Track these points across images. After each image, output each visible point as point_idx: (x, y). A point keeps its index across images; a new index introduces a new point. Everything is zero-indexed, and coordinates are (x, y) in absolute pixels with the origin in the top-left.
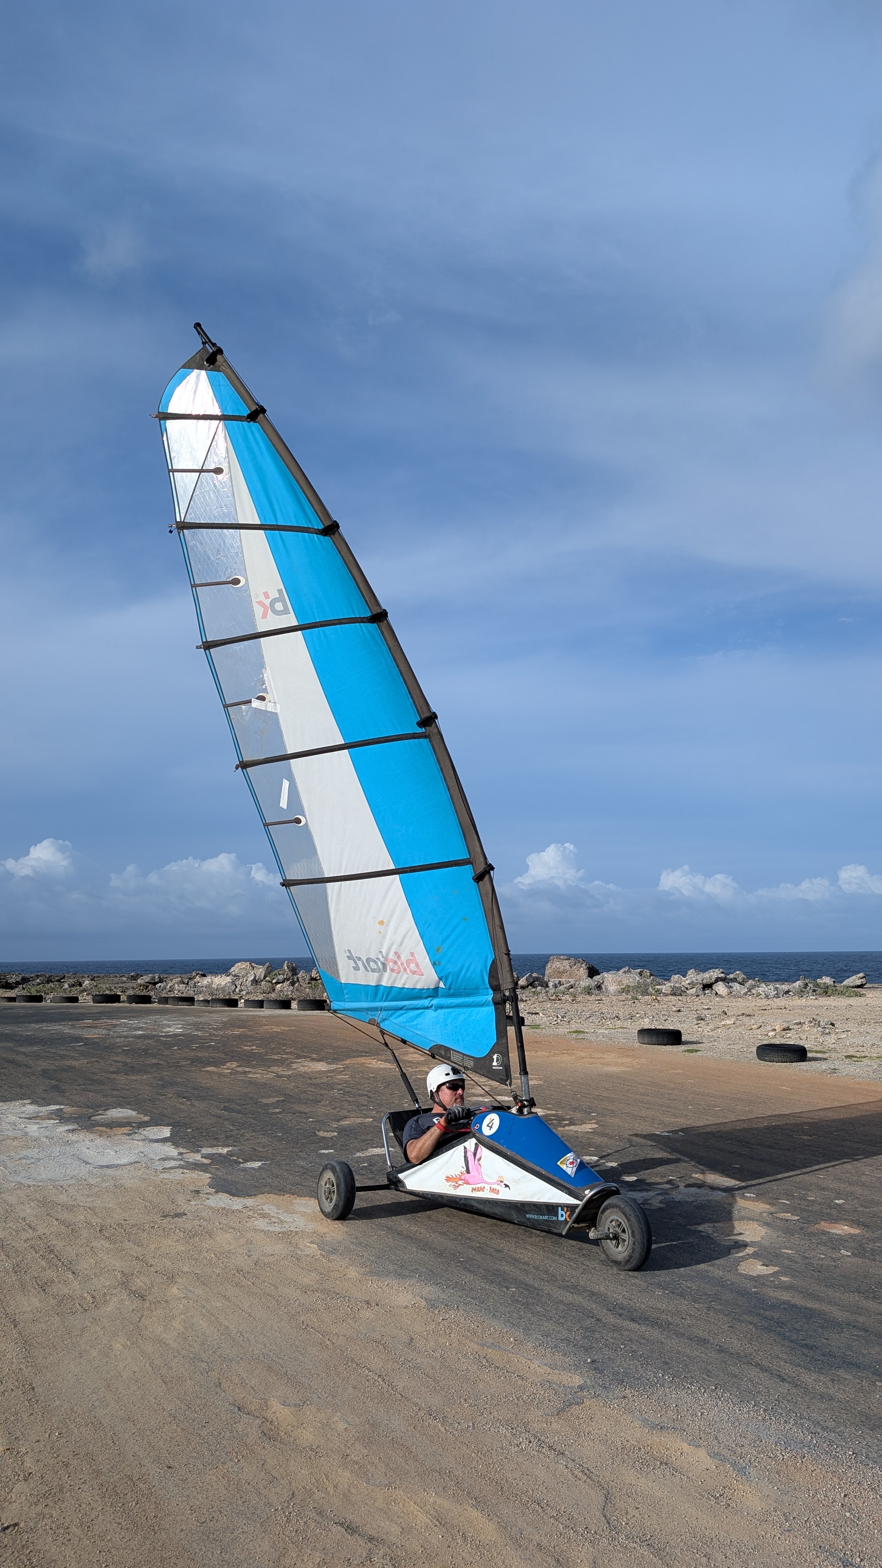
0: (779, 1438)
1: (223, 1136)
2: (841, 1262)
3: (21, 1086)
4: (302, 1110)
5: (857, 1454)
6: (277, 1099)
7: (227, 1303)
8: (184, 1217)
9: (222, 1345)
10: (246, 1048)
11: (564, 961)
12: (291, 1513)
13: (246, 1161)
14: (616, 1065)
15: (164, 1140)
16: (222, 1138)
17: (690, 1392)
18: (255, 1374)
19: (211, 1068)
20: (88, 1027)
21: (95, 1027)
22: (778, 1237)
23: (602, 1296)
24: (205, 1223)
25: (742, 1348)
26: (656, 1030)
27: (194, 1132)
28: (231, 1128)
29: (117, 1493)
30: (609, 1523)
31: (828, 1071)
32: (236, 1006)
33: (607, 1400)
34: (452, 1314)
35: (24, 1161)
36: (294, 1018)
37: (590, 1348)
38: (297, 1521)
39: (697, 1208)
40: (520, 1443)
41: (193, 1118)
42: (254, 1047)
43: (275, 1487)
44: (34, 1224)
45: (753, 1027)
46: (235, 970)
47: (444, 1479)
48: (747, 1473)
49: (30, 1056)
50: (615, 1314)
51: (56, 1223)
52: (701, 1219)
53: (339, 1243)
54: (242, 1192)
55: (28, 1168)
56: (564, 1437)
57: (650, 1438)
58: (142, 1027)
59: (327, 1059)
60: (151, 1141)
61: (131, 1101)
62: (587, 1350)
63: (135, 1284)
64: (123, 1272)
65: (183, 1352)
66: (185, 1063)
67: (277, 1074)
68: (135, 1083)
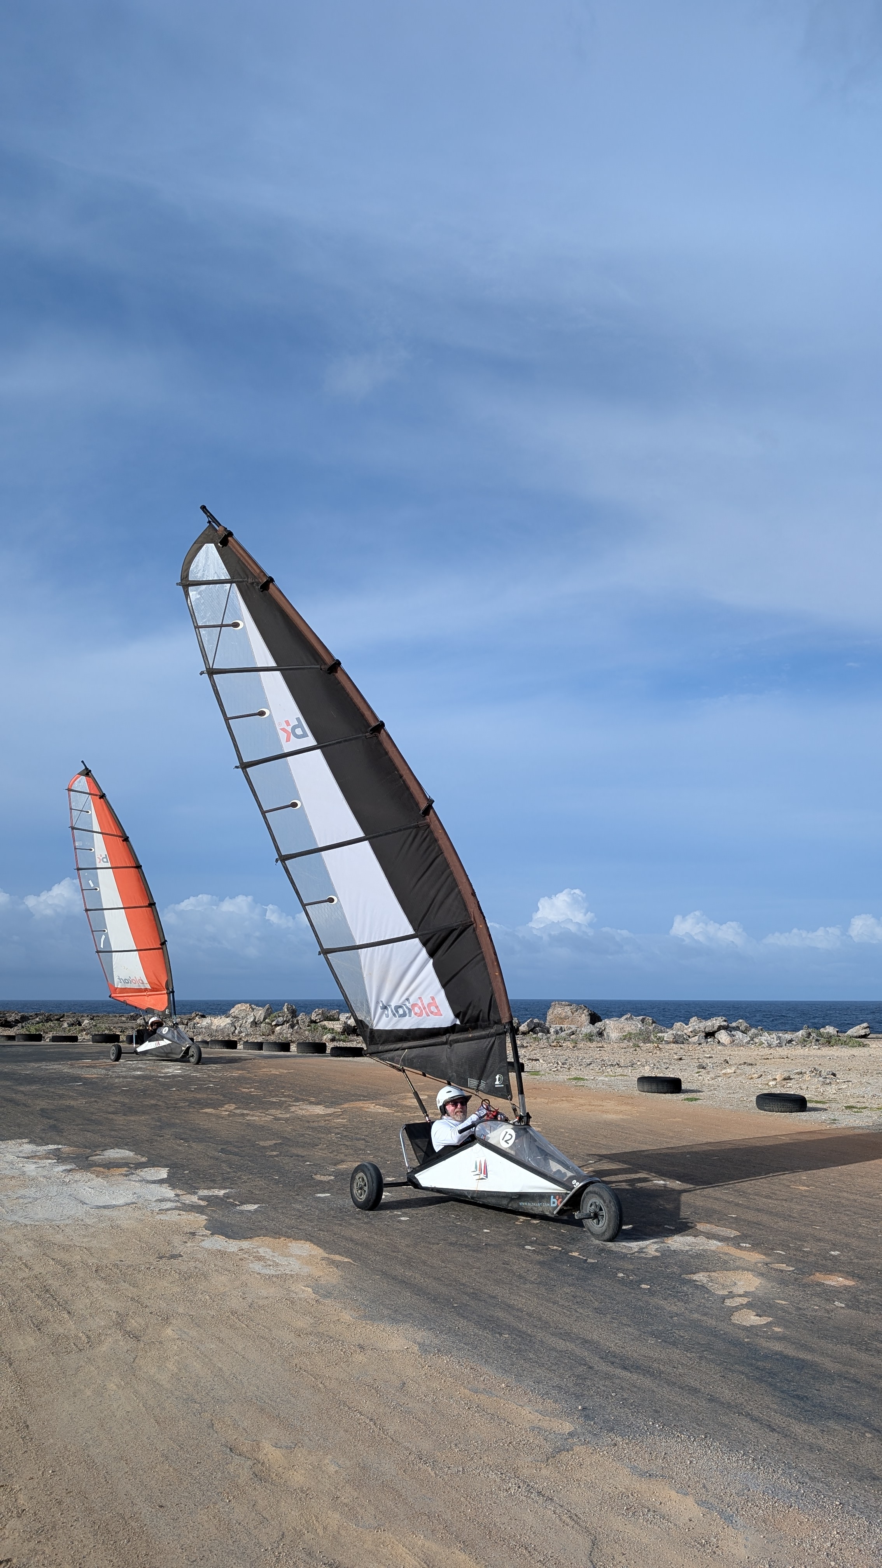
0: (766, 1487)
1: (220, 1178)
2: (835, 1313)
3: (19, 1125)
4: (300, 1153)
5: (843, 1504)
6: (274, 1142)
7: (221, 1345)
8: (180, 1258)
9: (216, 1387)
10: (245, 1090)
11: (566, 1007)
12: (280, 1553)
13: (242, 1203)
14: (616, 1112)
15: (161, 1182)
16: (219, 1180)
17: (679, 1440)
18: (247, 1416)
19: (210, 1110)
20: (87, 1067)
21: (94, 1067)
22: (772, 1288)
23: (594, 1344)
24: (200, 1265)
25: (733, 1398)
26: (656, 1077)
27: (191, 1174)
28: (228, 1170)
29: (109, 1531)
31: (828, 1122)
32: (235, 1048)
33: (596, 1447)
34: (444, 1359)
35: (21, 1201)
36: (293, 1061)
37: (582, 1396)
38: (287, 1561)
39: (692, 1257)
40: (509, 1489)
41: (189, 1159)
42: (253, 1090)
43: (265, 1528)
44: (31, 1264)
45: (754, 1076)
46: (234, 1011)
47: (433, 1522)
48: (734, 1521)
49: (29, 1095)
50: (607, 1362)
51: (52, 1262)
52: (697, 1268)
53: (333, 1287)
54: (238, 1234)
55: (25, 1207)
56: (553, 1483)
57: (638, 1485)
58: (141, 1068)
59: (325, 1102)
60: (148, 1182)
61: (128, 1142)
62: (578, 1397)
63: (130, 1325)
64: (118, 1312)
65: (176, 1393)
66: (183, 1104)
67: (275, 1117)
68: (133, 1123)
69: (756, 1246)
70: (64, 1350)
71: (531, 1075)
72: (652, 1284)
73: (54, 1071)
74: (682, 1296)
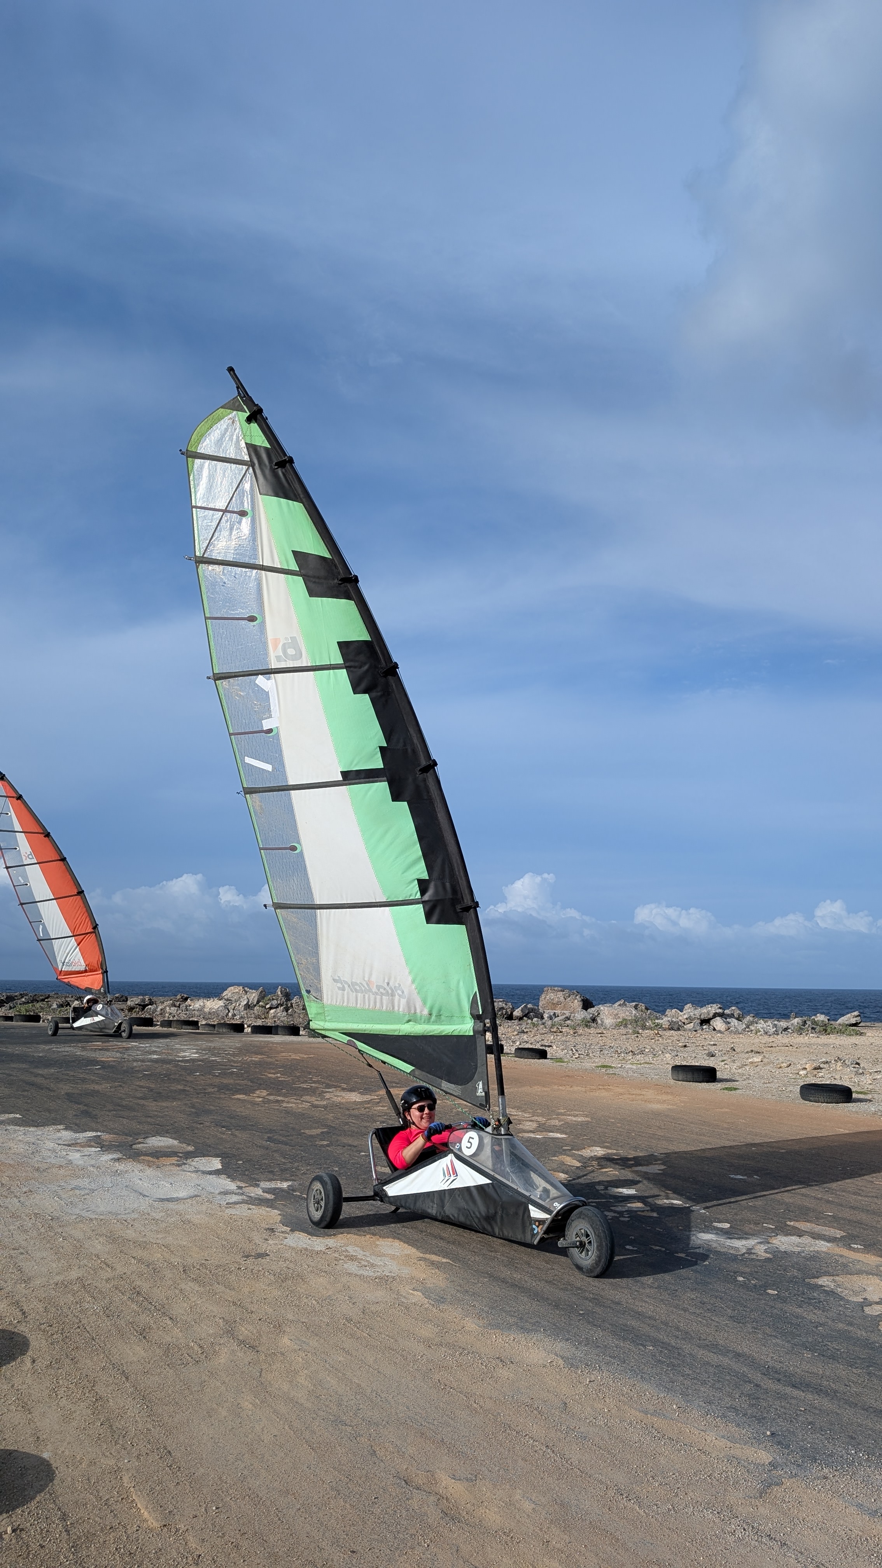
1: (277, 1169)
3: (49, 1111)
4: (350, 1142)
6: (321, 1131)
7: (349, 1357)
8: (268, 1257)
9: (361, 1406)
10: (271, 1075)
11: (558, 993)
14: (659, 1102)
15: (217, 1172)
16: (277, 1171)
18: (408, 1441)
19: (241, 1096)
20: (99, 1050)
21: (107, 1050)
23: (749, 1357)
24: (292, 1265)
27: (246, 1165)
28: (283, 1160)
32: (243, 1031)
33: (808, 1481)
34: (597, 1376)
35: (77, 1192)
36: (309, 1046)
37: (763, 1419)
39: (807, 1259)
40: (734, 1531)
41: (239, 1149)
42: (279, 1075)
44: (110, 1263)
45: (783, 1065)
46: (227, 994)
49: (50, 1078)
50: (772, 1379)
51: (133, 1261)
52: (817, 1272)
53: (443, 1290)
55: (85, 1199)
56: (779, 1525)
57: (874, 1527)
58: (156, 1051)
59: (359, 1089)
60: (204, 1172)
61: (168, 1130)
62: (761, 1420)
63: (241, 1332)
64: (224, 1318)
65: (321, 1413)
66: (213, 1090)
67: (312, 1104)
68: (167, 1110)
69: (869, 1247)
70: (180, 1362)
71: (557, 1062)
72: (779, 1290)
73: (67, 1054)
74: (816, 1302)
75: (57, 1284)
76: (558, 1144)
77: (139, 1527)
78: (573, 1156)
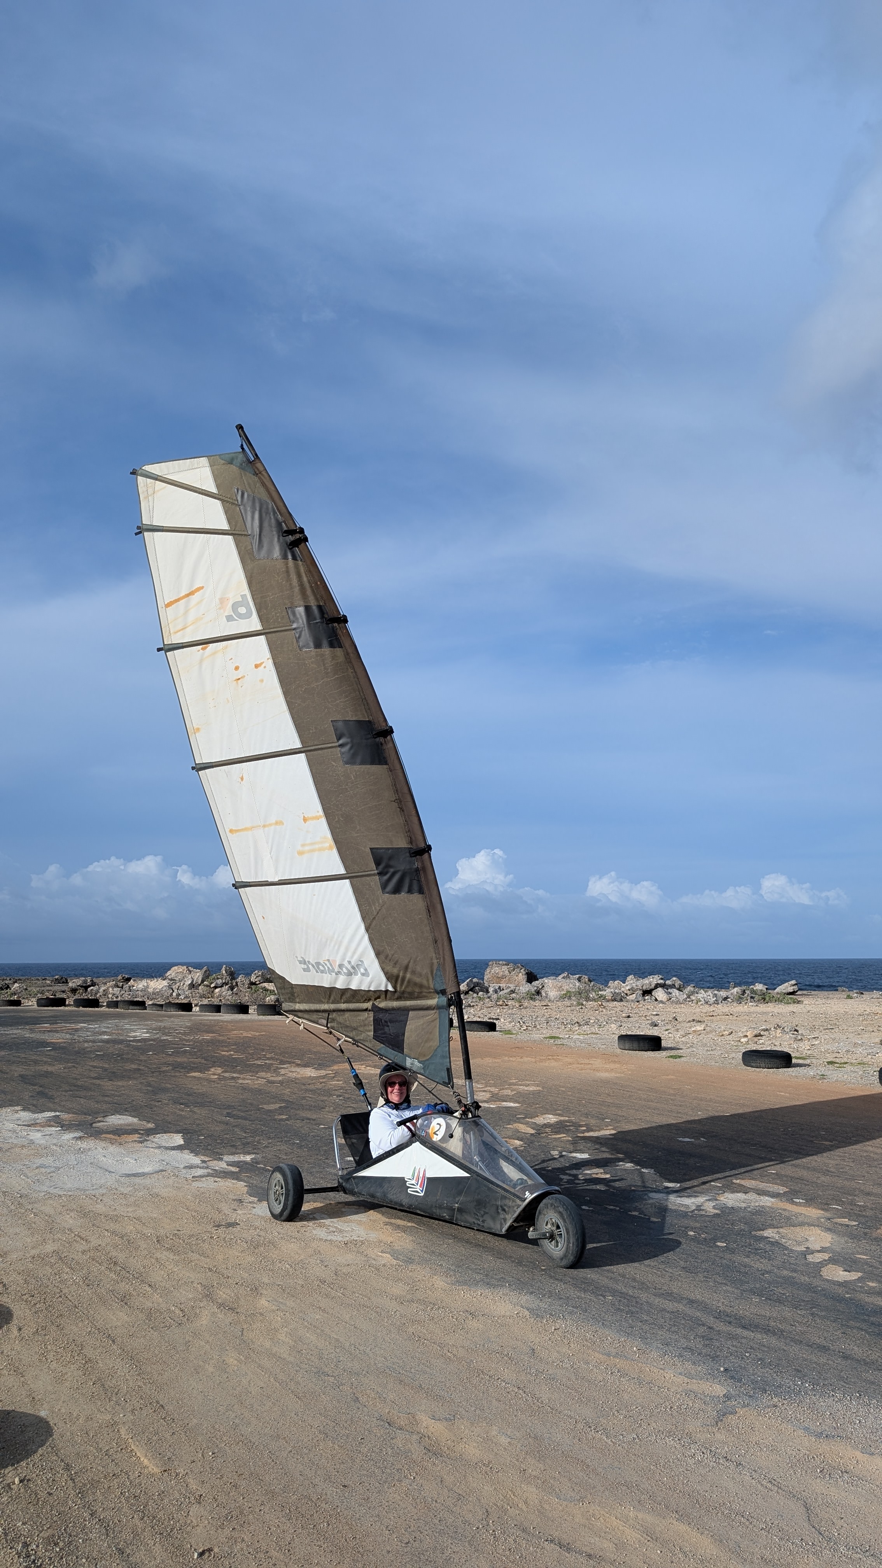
1: (239, 1143)
4: (309, 1116)
6: (278, 1105)
7: (326, 1315)
8: (238, 1226)
9: (341, 1359)
10: (224, 1053)
11: (503, 967)
12: (495, 1531)
14: (607, 1070)
15: (180, 1148)
16: (239, 1145)
17: (837, 1399)
18: (388, 1388)
19: (196, 1074)
20: (49, 1031)
21: (57, 1032)
22: (846, 1243)
23: (701, 1303)
24: (261, 1233)
25: (865, 1354)
27: (207, 1140)
28: (244, 1135)
29: (303, 1515)
30: (821, 1534)
31: (818, 1077)
32: (191, 1010)
33: (759, 1409)
34: (560, 1323)
35: (43, 1170)
36: (260, 1023)
37: (717, 1357)
38: (506, 1540)
39: (753, 1214)
40: (694, 1455)
41: (199, 1124)
42: (232, 1053)
43: (465, 1505)
44: (84, 1235)
45: (724, 1033)
46: (171, 973)
47: (635, 1493)
50: (724, 1322)
51: (106, 1233)
52: (762, 1225)
53: (411, 1252)
55: (51, 1177)
56: (734, 1448)
57: (819, 1446)
58: (106, 1032)
59: (313, 1065)
60: (167, 1148)
61: (127, 1108)
62: (714, 1358)
63: (220, 1296)
64: (201, 1284)
65: (303, 1366)
66: (167, 1069)
67: (268, 1080)
68: (123, 1089)
69: (810, 1201)
70: (163, 1325)
71: (506, 1034)
72: (727, 1242)
73: (15, 1036)
74: (762, 1252)
75: (34, 1257)
76: (512, 1112)
77: (141, 1473)
78: (527, 1124)
